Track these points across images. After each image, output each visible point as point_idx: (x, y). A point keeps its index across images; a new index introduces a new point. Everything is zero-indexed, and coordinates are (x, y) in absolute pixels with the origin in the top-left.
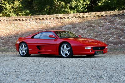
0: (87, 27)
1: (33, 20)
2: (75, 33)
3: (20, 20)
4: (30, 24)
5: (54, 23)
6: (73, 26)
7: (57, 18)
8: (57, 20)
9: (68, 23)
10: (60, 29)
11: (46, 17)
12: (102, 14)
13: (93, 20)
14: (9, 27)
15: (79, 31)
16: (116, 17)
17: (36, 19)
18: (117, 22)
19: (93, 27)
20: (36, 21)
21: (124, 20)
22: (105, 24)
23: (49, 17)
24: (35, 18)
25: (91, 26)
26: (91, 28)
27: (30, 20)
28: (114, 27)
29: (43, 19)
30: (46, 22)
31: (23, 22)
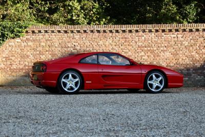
1: (150, 31)
3: (124, 31)
4: (143, 38)
7: (197, 30)
8: (197, 33)
11: (176, 28)
14: (101, 43)
17: (157, 31)
20: (157, 34)
24: (155, 28)
27: (144, 31)
29: (170, 31)
30: (175, 36)
31: (130, 34)
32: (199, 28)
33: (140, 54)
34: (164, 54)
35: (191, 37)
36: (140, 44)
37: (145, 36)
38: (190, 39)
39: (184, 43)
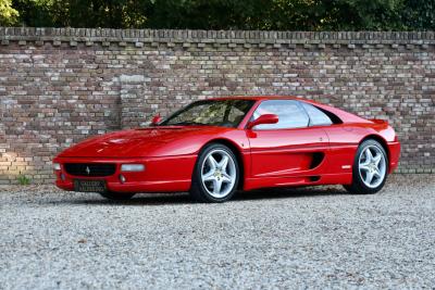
0: (207, 84)
2: (156, 106)
5: (66, 62)
6: (149, 80)
9: (128, 66)
10: (93, 88)
12: (270, 41)
13: (231, 58)
15: (174, 99)
16: (317, 54)
18: (321, 71)
19: (233, 87)
21: (343, 67)
22: (279, 76)
23: (45, 38)
25: (223, 82)
26: (225, 88)
28: (308, 88)
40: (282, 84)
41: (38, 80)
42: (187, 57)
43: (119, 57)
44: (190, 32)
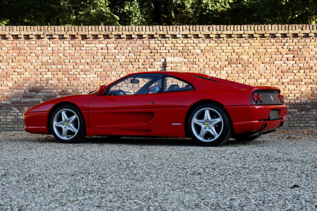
0: (227, 63)
1: (62, 37)
4: (50, 49)
6: (186, 60)
7: (140, 37)
8: (140, 42)
9: (171, 51)
11: (104, 33)
12: (273, 32)
13: (244, 45)
16: (308, 40)
17: (73, 37)
19: (245, 64)
20: (73, 42)
22: (280, 56)
23: (115, 33)
24: (70, 33)
27: (51, 37)
29: (96, 37)
30: (104, 45)
31: (27, 42)
32: (143, 33)
33: (45, 76)
34: (85, 76)
35: (129, 48)
36: (45, 59)
37: (52, 45)
38: (128, 51)
39: (118, 57)
40: (282, 62)
41: (110, 61)
42: (213, 44)
43: (165, 45)
44: (215, 26)
